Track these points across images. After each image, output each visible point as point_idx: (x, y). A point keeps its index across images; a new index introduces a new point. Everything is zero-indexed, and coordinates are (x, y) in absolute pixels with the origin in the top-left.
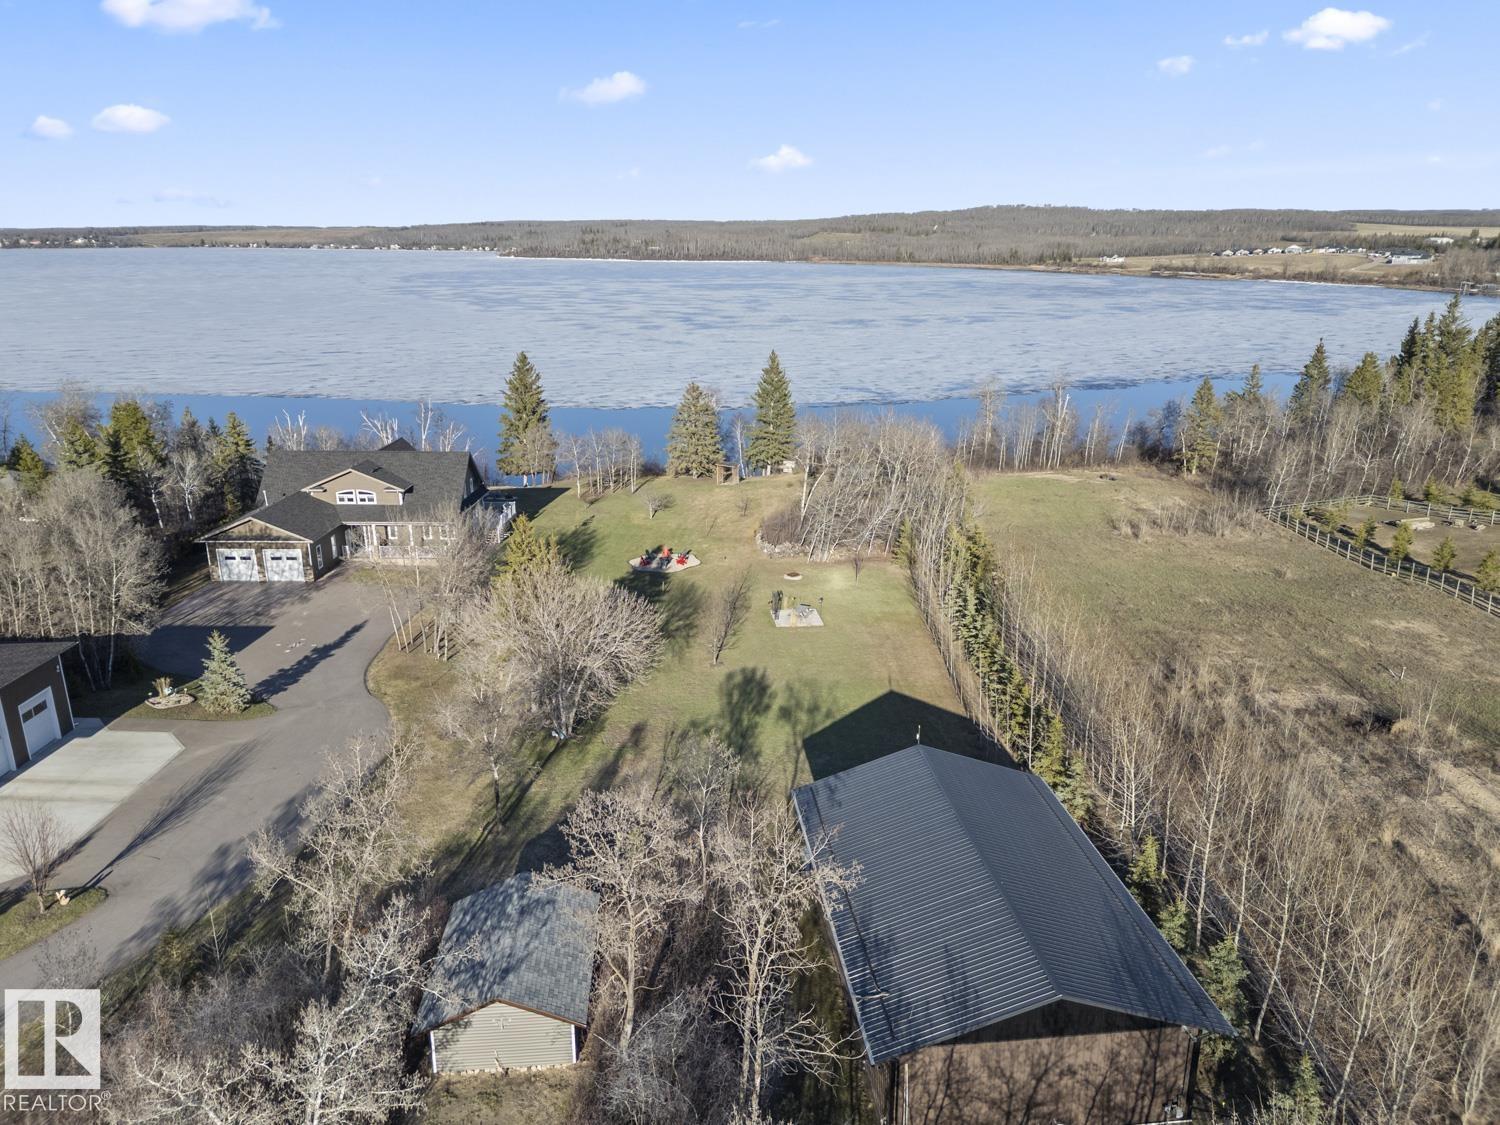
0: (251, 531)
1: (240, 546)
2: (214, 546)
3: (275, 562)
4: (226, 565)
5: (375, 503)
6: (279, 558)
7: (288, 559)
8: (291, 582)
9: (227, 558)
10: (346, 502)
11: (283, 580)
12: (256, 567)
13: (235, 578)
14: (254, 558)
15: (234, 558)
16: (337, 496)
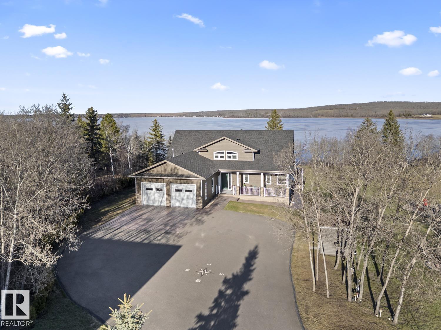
0: (165, 170)
1: (157, 181)
2: (140, 180)
3: (178, 193)
4: (147, 194)
5: (237, 159)
6: (181, 191)
7: (187, 191)
8: (187, 208)
9: (148, 189)
10: (219, 159)
11: (182, 206)
12: (165, 196)
13: (151, 203)
14: (165, 189)
15: (151, 189)
16: (214, 154)
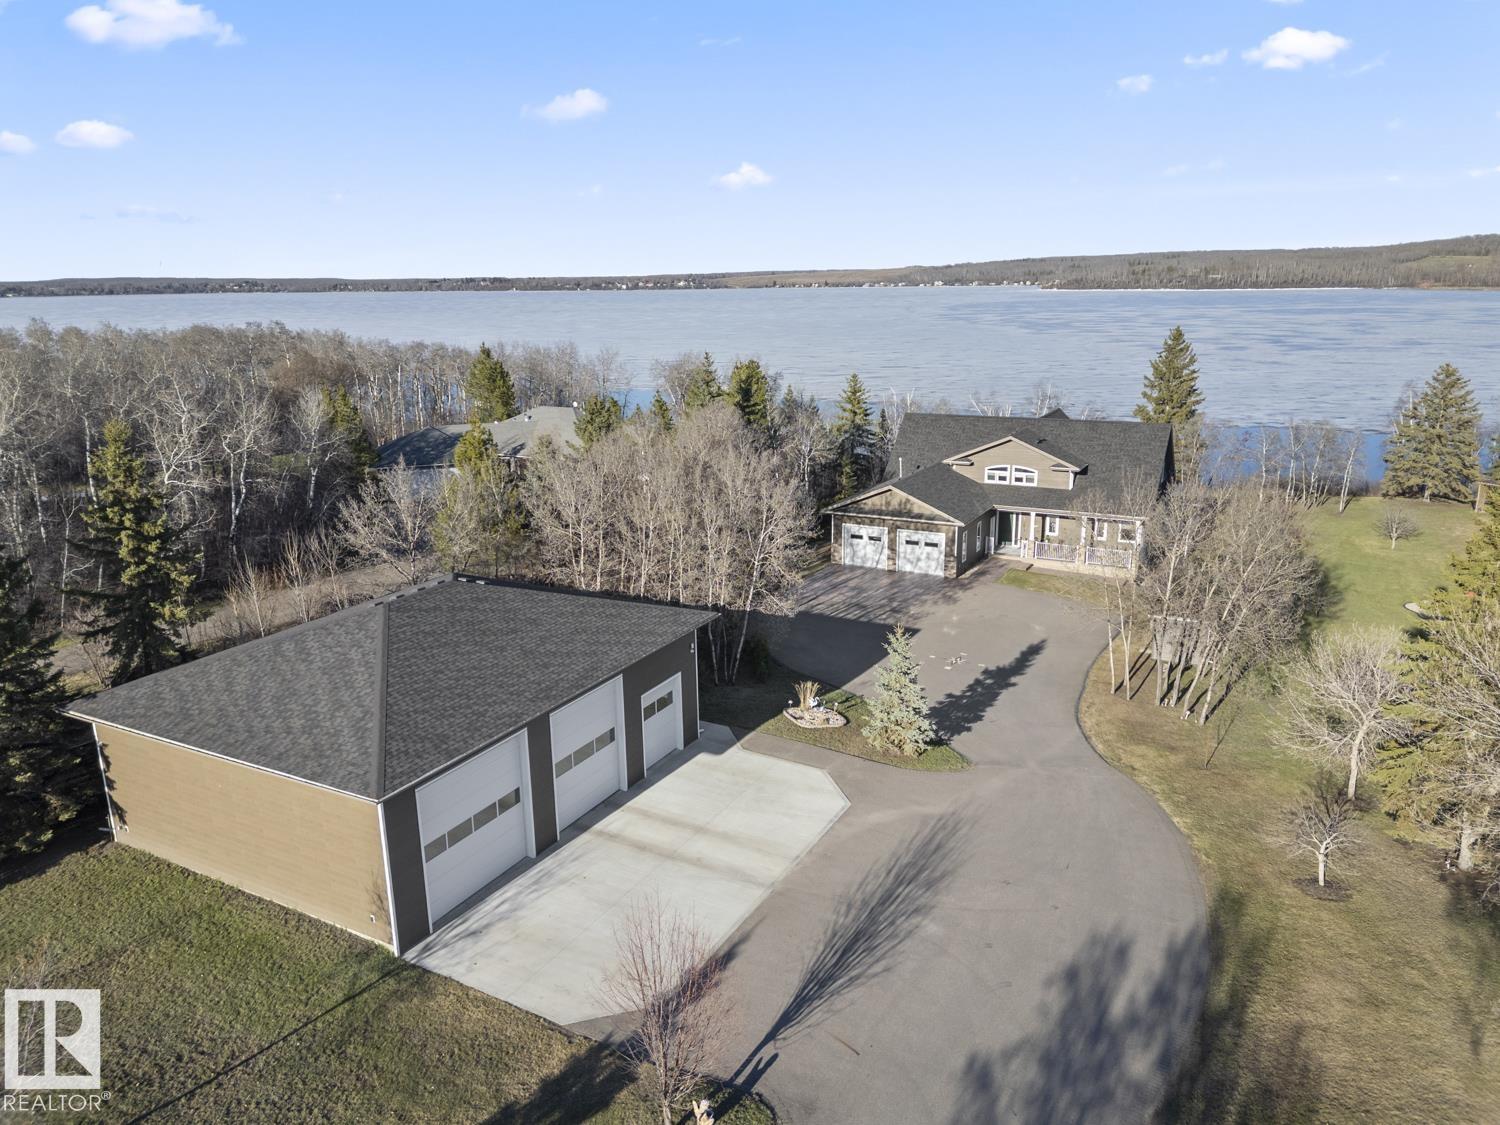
0: (888, 504)
1: (872, 522)
2: (841, 519)
3: (910, 546)
4: (852, 545)
5: (1035, 484)
6: (916, 543)
7: (927, 544)
8: (926, 575)
9: (853, 536)
10: (997, 481)
11: (917, 571)
12: (886, 551)
13: (858, 562)
14: (885, 539)
15: (861, 537)
16: (987, 472)
